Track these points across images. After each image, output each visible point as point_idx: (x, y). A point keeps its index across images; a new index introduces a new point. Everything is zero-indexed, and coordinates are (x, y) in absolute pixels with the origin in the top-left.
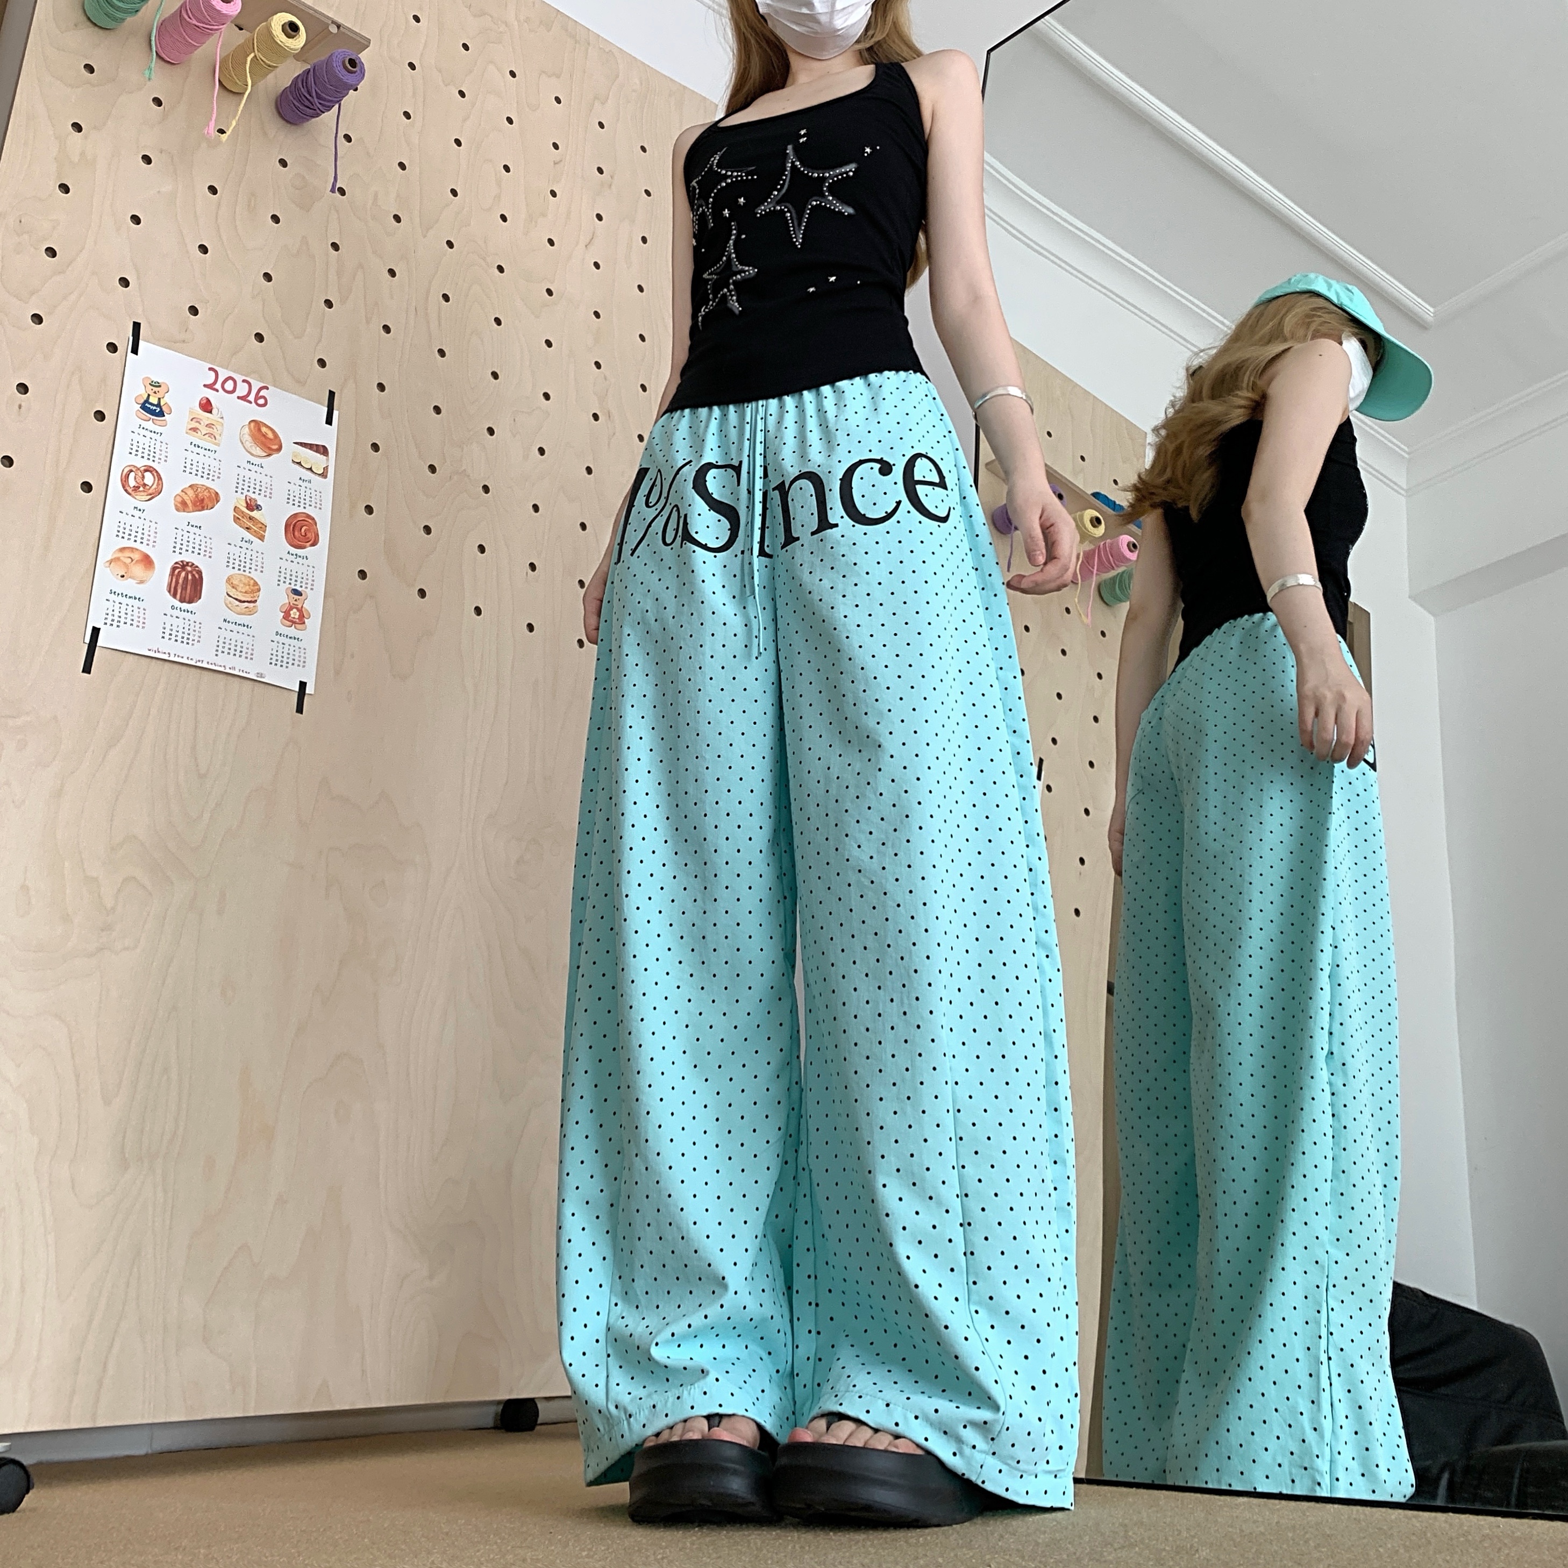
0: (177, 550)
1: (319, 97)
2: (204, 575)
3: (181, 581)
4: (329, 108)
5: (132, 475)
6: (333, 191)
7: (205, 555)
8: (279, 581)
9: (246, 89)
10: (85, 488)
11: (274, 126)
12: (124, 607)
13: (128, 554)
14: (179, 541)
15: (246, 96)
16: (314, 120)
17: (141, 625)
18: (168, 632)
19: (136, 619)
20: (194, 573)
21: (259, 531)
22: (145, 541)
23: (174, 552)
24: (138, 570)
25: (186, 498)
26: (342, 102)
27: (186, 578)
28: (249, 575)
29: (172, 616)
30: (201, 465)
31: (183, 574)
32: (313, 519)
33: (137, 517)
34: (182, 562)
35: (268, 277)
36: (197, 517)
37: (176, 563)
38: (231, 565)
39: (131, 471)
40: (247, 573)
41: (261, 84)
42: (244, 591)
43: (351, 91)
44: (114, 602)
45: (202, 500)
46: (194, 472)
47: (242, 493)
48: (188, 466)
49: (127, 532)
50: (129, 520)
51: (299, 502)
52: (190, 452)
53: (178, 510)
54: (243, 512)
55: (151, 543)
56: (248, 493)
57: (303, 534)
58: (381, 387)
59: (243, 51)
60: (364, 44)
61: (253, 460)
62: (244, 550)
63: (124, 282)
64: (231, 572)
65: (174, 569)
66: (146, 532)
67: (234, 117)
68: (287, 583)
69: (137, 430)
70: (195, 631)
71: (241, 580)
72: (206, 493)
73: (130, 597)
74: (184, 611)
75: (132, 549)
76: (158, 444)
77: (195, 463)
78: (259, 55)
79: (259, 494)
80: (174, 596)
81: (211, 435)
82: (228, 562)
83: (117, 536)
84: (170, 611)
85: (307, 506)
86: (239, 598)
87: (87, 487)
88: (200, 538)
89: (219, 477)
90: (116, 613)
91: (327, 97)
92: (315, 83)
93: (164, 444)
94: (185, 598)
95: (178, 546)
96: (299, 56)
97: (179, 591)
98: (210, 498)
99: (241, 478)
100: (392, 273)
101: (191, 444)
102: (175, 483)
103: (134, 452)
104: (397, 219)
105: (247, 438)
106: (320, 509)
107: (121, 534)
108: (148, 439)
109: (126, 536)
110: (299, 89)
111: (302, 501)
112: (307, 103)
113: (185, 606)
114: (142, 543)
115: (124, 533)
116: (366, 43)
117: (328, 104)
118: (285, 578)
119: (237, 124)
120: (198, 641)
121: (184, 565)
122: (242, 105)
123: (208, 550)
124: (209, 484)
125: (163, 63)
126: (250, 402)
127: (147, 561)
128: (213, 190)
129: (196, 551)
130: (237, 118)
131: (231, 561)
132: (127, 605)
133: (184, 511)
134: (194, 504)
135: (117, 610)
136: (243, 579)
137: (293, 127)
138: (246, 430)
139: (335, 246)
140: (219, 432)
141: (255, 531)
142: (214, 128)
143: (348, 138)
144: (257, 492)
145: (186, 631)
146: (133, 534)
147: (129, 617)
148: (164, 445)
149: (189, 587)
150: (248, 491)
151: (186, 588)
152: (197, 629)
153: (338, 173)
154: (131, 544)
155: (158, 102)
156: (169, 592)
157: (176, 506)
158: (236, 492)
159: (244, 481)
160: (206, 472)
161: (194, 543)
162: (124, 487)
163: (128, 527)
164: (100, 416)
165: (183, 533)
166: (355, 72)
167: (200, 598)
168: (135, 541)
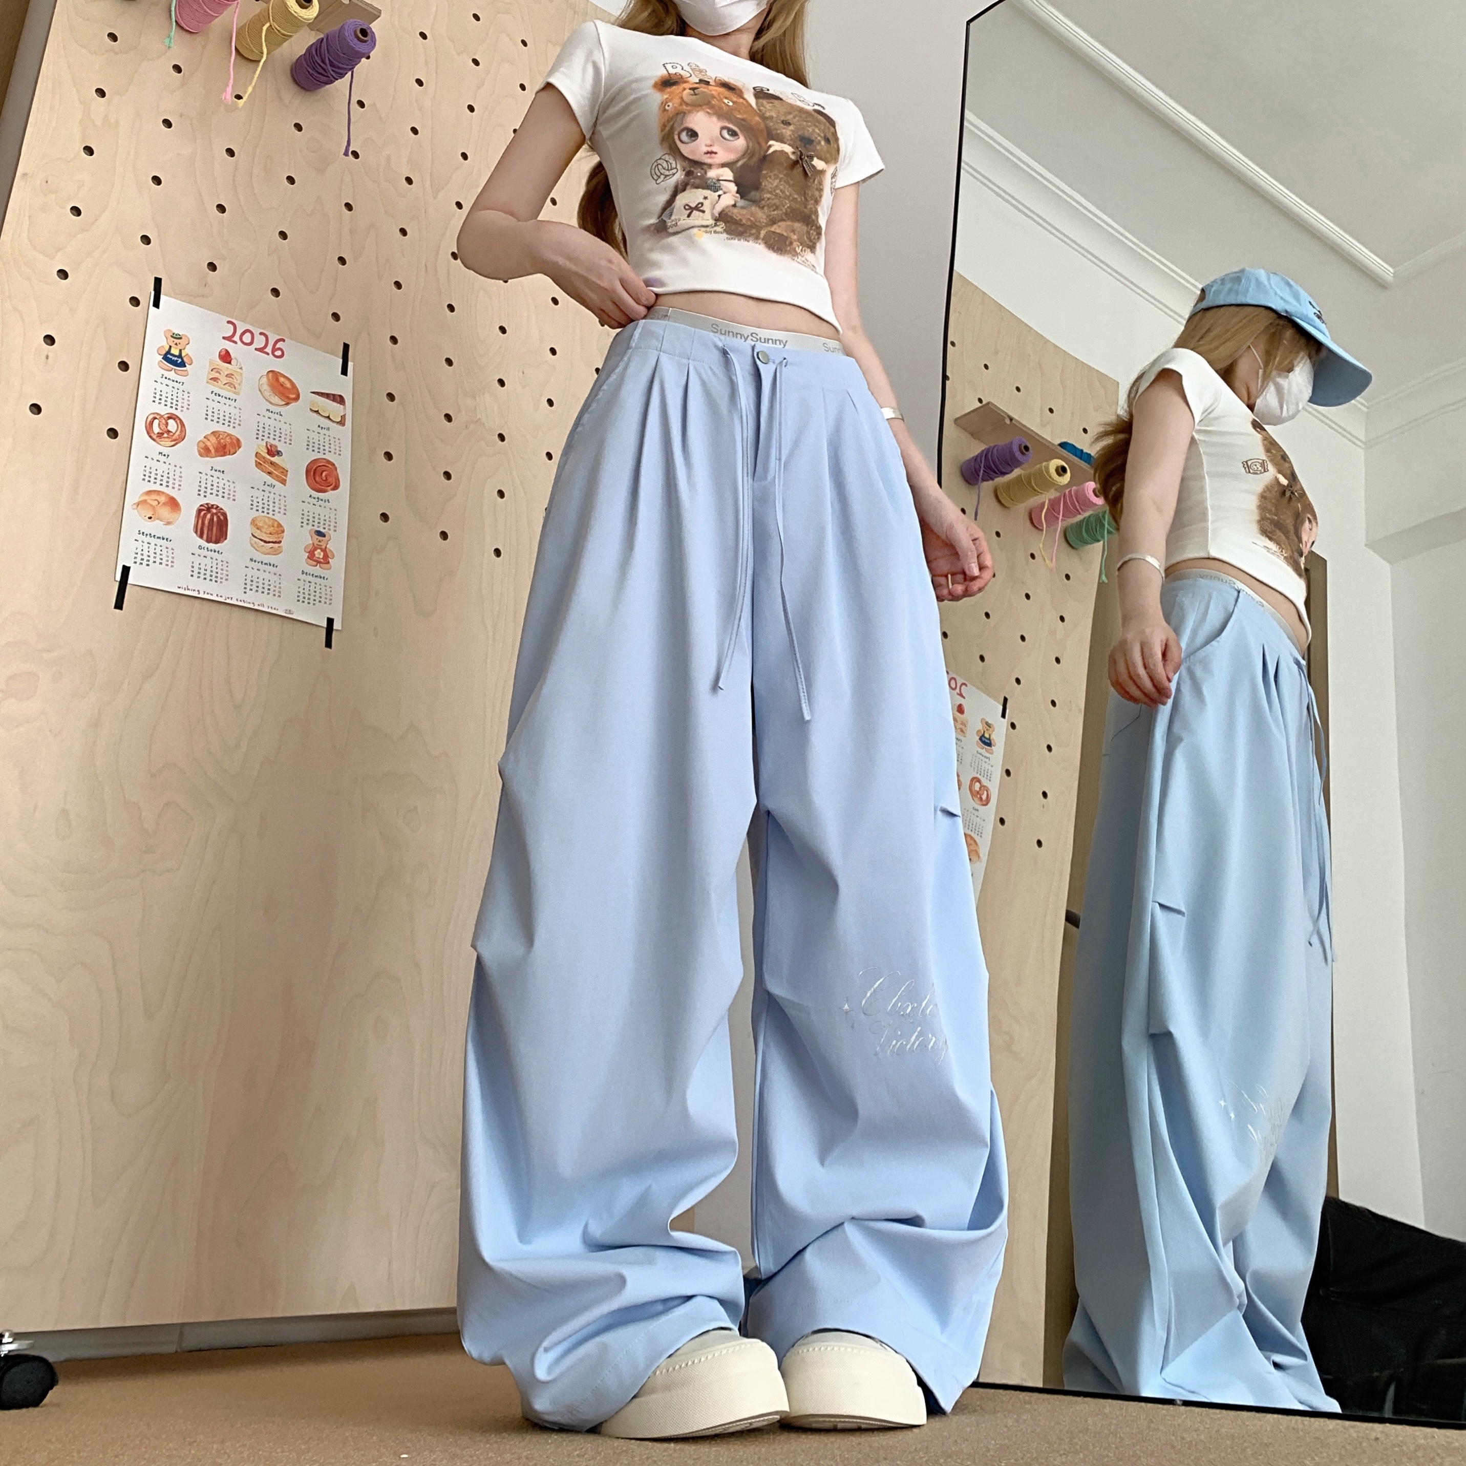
0: (202, 493)
1: (332, 65)
2: (229, 518)
3: (207, 522)
4: (342, 76)
5: (156, 422)
6: (346, 154)
7: (229, 498)
8: (302, 523)
9: (262, 57)
10: (110, 433)
11: (289, 92)
12: (152, 546)
13: (154, 497)
14: (203, 485)
15: (261, 63)
16: (328, 86)
17: (169, 563)
18: (196, 570)
19: (164, 557)
20: (219, 514)
21: (281, 475)
22: (170, 485)
23: (199, 495)
24: (165, 512)
25: (208, 444)
26: (355, 69)
27: (212, 519)
28: (273, 517)
29: (199, 556)
30: (222, 414)
31: (209, 516)
32: (333, 465)
33: (162, 462)
34: (207, 504)
35: (283, 235)
36: (219, 462)
37: (201, 505)
38: (255, 508)
39: (155, 418)
40: (270, 515)
41: (277, 52)
42: (268, 532)
43: (364, 60)
44: (143, 542)
45: (224, 447)
46: (216, 419)
47: (262, 440)
48: (210, 413)
49: (153, 476)
50: (154, 465)
51: (319, 448)
52: (211, 400)
53: (201, 455)
54: (264, 458)
55: (176, 486)
56: (268, 440)
57: (324, 479)
58: (394, 340)
59: (259, 21)
60: (375, 14)
61: (272, 408)
62: (267, 494)
63: (146, 240)
64: (254, 514)
65: (199, 511)
66: (171, 475)
67: (250, 84)
68: (310, 525)
69: (160, 380)
70: (222, 570)
71: (265, 522)
72: (228, 439)
73: (158, 538)
74: (211, 551)
75: (158, 492)
76: (180, 391)
77: (216, 411)
78: (275, 25)
79: (280, 441)
80: (201, 536)
81: (230, 384)
82: (252, 505)
83: (144, 480)
84: (198, 551)
85: (326, 452)
86: (263, 538)
87: (113, 433)
88: (223, 482)
89: (240, 425)
90: (145, 553)
91: (340, 65)
92: (328, 51)
93: (186, 392)
94: (211, 538)
95: (203, 489)
96: (313, 25)
97: (206, 532)
98: (232, 444)
99: (261, 425)
100: (403, 232)
101: (212, 392)
102: (198, 430)
103: (157, 400)
104: (409, 181)
105: (265, 387)
106: (340, 455)
107: (147, 478)
108: (170, 387)
109: (152, 480)
110: (313, 57)
111: (322, 448)
112: (321, 71)
113: (212, 546)
114: (167, 486)
115: (150, 477)
116: (376, 13)
117: (341, 71)
118: (308, 520)
119: (254, 88)
120: (226, 580)
121: (209, 508)
122: (258, 72)
123: (232, 493)
124: (230, 431)
125: (180, 31)
126: (268, 354)
127: (173, 504)
128: (230, 152)
129: (220, 494)
130: (253, 84)
131: (255, 504)
132: (156, 545)
133: (207, 457)
134: (217, 450)
135: (146, 550)
136: (267, 520)
137: (308, 93)
138: (265, 380)
139: (349, 207)
140: (238, 382)
141: (277, 476)
142: (232, 93)
143: (361, 104)
144: (277, 438)
145: (214, 569)
146: (159, 477)
147: (158, 557)
148: (185, 394)
149: (215, 529)
150: (269, 437)
151: (212, 529)
152: (225, 568)
153: (351, 137)
154: (157, 487)
155: (177, 69)
156: (196, 532)
157: (199, 451)
158: (257, 438)
159: (264, 428)
160: (227, 419)
161: (218, 487)
162: (148, 433)
163: (154, 472)
164: (124, 366)
165: (206, 477)
166: (366, 41)
167: (226, 539)
168: (161, 485)
